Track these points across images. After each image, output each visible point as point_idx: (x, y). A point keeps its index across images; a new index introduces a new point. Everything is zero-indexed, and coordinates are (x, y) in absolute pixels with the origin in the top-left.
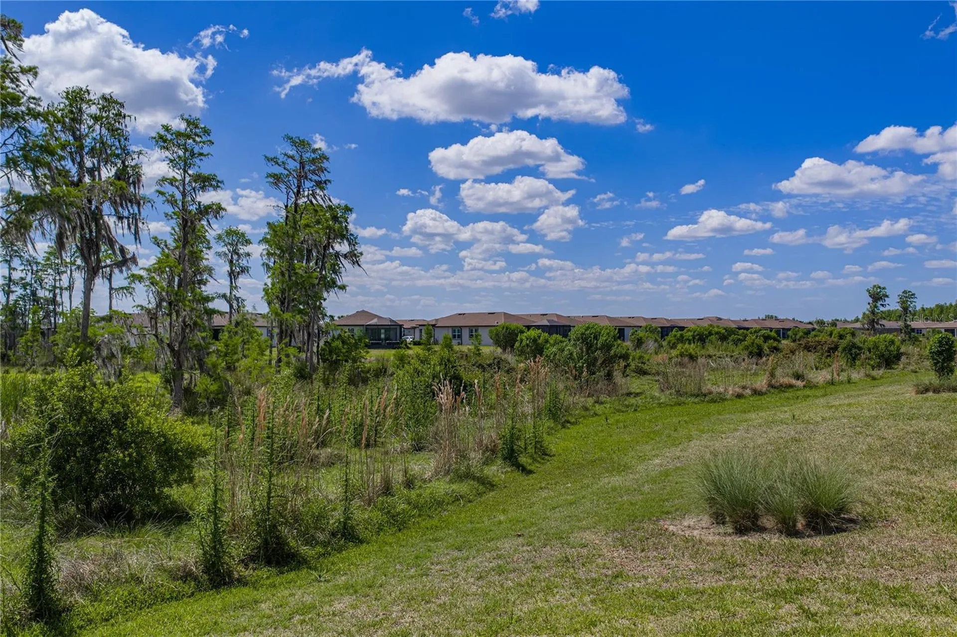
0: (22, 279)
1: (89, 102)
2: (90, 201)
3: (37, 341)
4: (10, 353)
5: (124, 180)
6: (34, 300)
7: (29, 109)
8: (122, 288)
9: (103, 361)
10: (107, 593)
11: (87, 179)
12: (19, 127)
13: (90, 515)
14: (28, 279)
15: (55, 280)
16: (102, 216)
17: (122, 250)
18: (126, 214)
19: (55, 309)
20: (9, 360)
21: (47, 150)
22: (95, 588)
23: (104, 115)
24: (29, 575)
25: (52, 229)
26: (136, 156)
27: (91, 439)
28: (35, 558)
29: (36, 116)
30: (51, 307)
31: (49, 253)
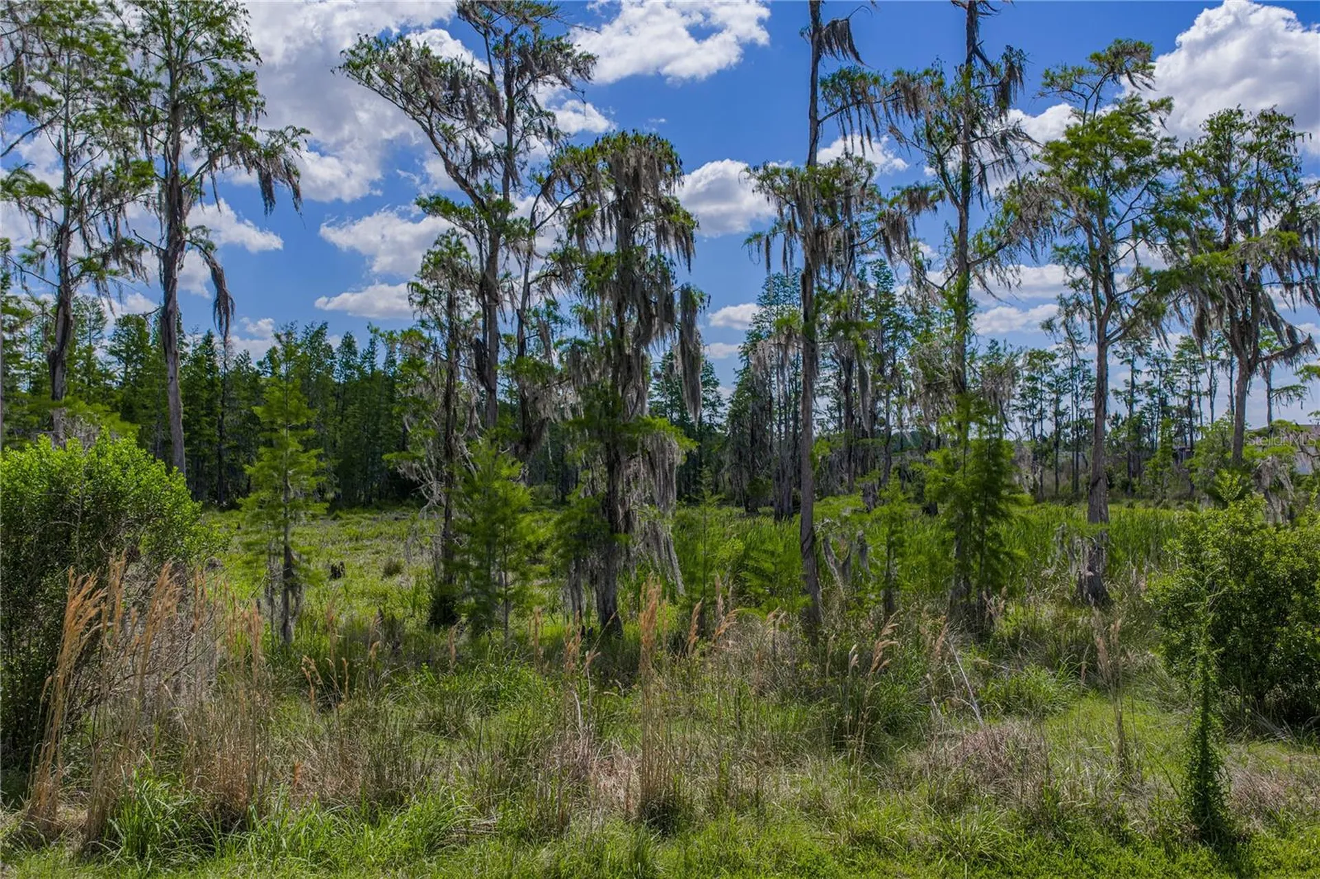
0: (1148, 383)
1: (1243, 127)
2: (1243, 268)
3: (1169, 465)
4: (1135, 481)
5: (1295, 229)
6: (1163, 412)
7: (1161, 156)
8: (1287, 389)
9: (1266, 493)
10: (1300, 830)
11: (1240, 237)
12: (1149, 182)
13: (1265, 712)
14: (1156, 384)
15: (1190, 382)
16: (1261, 286)
17: (1291, 332)
18: (1297, 278)
19: (1191, 422)
20: (1134, 491)
21: (1185, 206)
22: (1282, 818)
23: (1264, 140)
24: (1190, 778)
25: (1190, 311)
26: (1311, 192)
27: (1260, 604)
28: (1198, 756)
29: (1169, 162)
30: (1186, 420)
31: (1183, 347)
